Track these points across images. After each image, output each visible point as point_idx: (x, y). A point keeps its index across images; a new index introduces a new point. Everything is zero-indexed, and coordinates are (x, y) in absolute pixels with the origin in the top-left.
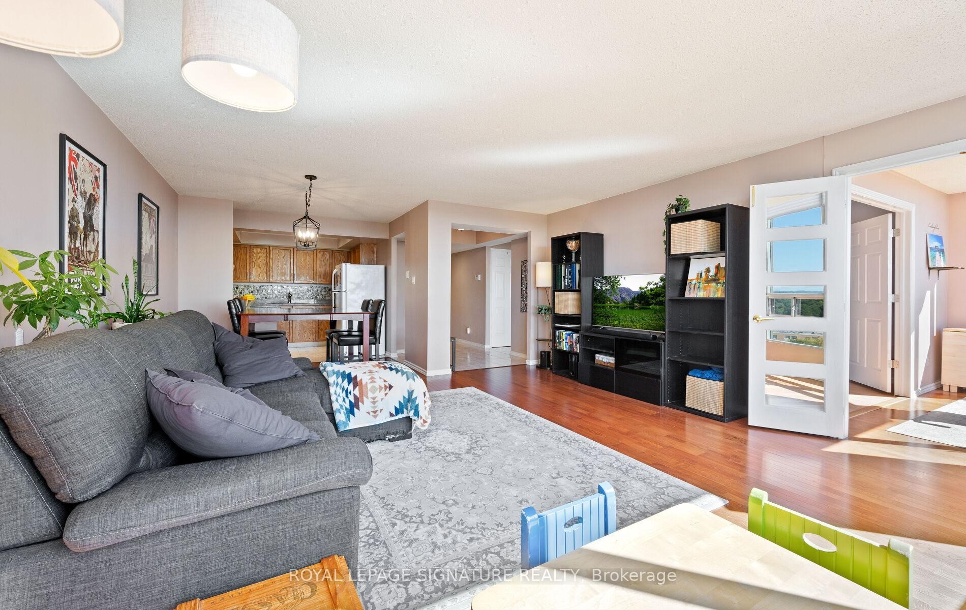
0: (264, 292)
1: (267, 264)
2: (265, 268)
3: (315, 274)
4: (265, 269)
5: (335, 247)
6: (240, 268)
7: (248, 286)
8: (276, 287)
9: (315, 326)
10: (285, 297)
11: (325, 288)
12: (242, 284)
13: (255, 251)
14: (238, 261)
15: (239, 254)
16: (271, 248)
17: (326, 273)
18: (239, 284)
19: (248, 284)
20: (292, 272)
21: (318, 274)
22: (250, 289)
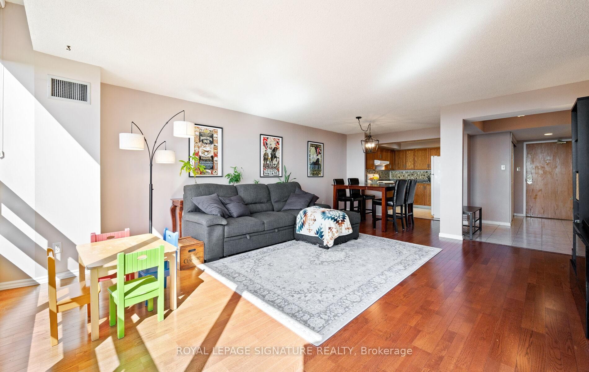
0: (415, 175)
1: (414, 159)
4: (413, 162)
7: (408, 172)
13: (408, 153)
15: (400, 155)
16: (416, 150)
18: (403, 171)
19: (407, 171)
20: (428, 163)
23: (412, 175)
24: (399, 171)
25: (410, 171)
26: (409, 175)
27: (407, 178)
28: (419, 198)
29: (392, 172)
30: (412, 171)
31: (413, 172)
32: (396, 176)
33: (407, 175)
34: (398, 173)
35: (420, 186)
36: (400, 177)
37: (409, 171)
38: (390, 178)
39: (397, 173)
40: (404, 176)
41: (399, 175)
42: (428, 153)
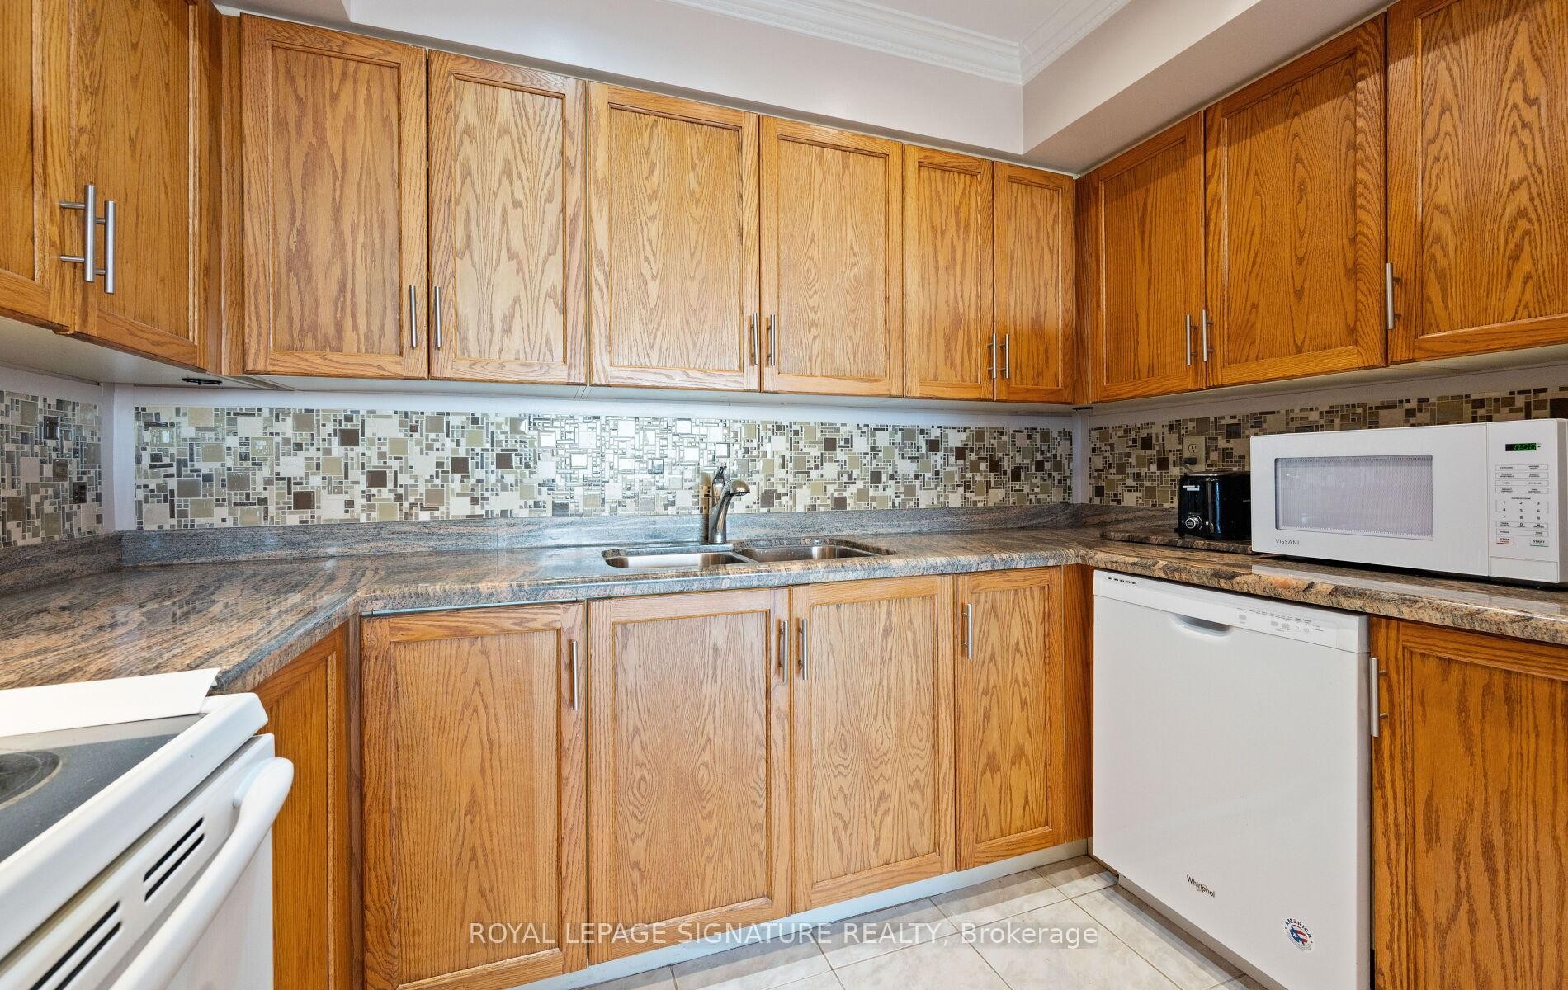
0: (546, 469)
1: (572, 228)
2: (558, 257)
3: (895, 324)
4: (553, 276)
5: (1014, 143)
6: (340, 248)
7: (439, 422)
8: (627, 429)
9: (946, 746)
10: (686, 500)
11: (909, 434)
12: (387, 405)
13: (465, 108)
14: (324, 187)
15: (333, 122)
17: (957, 322)
18: (361, 404)
19: (429, 406)
20: (751, 308)
21: (913, 330)
22: (448, 450)
23: (504, 461)
24: (297, 403)
25: (477, 407)
26: (460, 465)
27: (435, 497)
28: (708, 827)
29: (151, 422)
30: (498, 411)
31: (515, 423)
32: (237, 482)
33: (424, 466)
34: (287, 428)
35: (717, 633)
36: (304, 500)
37: (459, 408)
38: (123, 521)
39: (249, 427)
40: (377, 479)
41: (293, 466)
42: (750, 182)
